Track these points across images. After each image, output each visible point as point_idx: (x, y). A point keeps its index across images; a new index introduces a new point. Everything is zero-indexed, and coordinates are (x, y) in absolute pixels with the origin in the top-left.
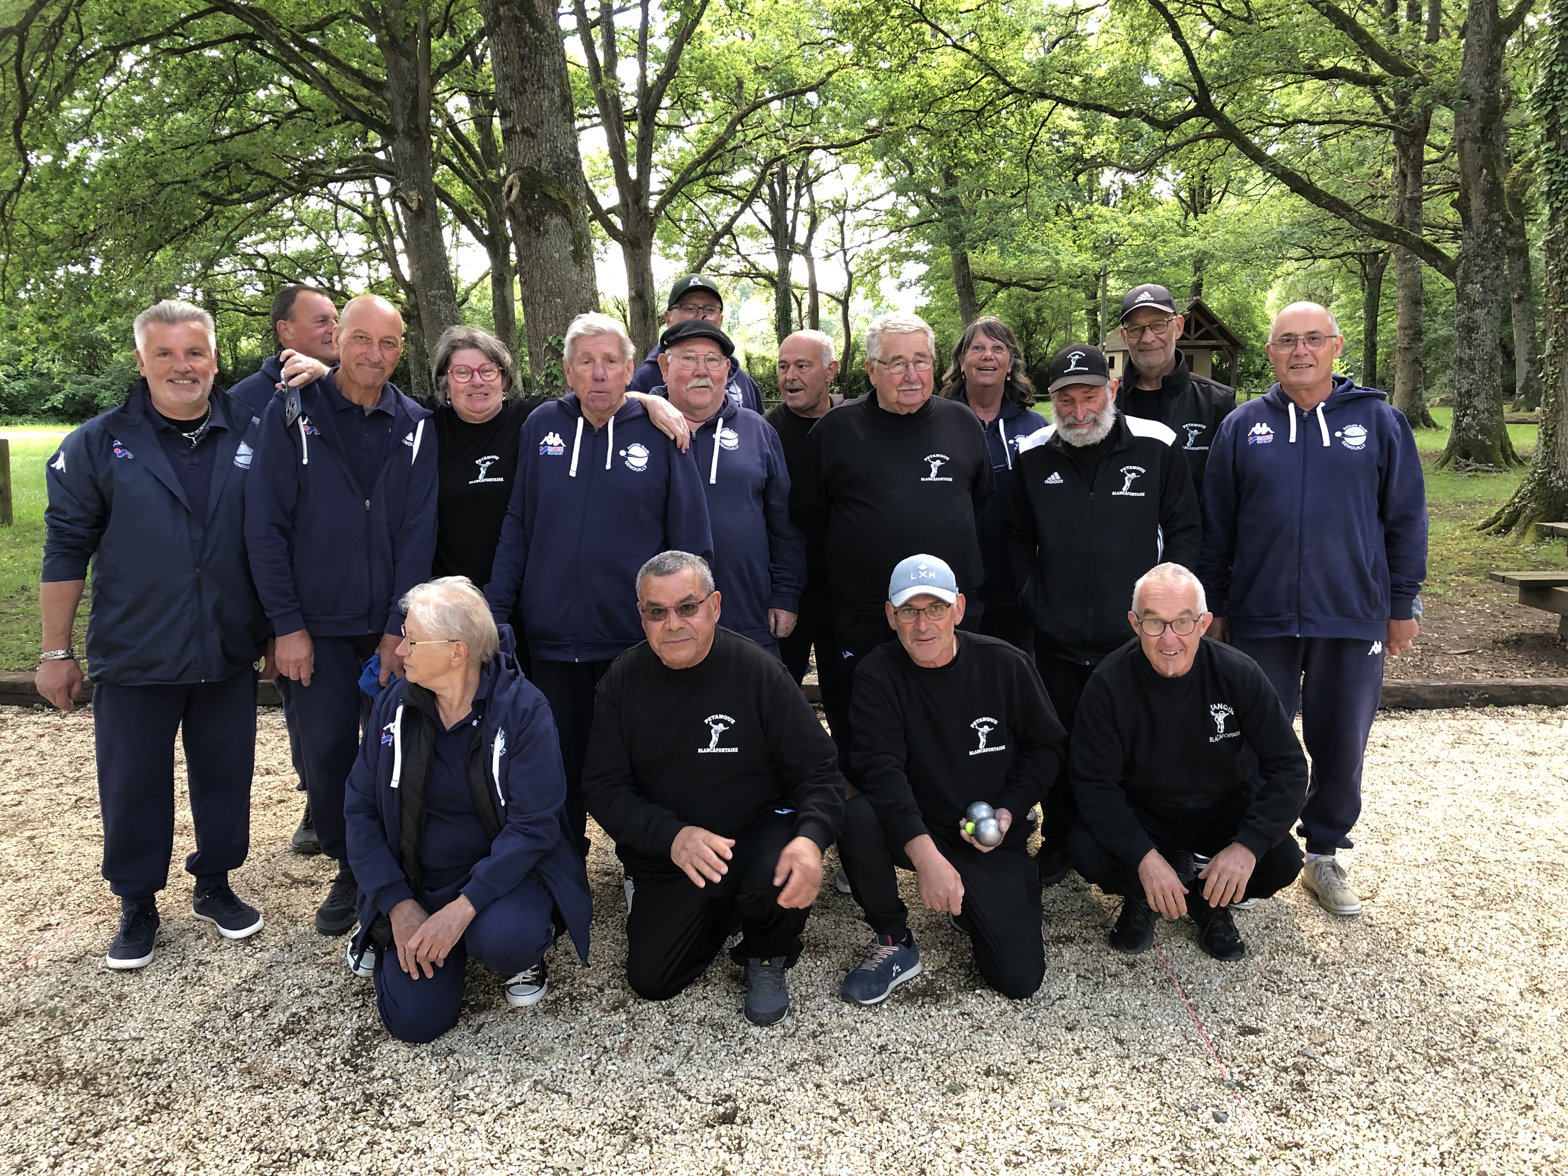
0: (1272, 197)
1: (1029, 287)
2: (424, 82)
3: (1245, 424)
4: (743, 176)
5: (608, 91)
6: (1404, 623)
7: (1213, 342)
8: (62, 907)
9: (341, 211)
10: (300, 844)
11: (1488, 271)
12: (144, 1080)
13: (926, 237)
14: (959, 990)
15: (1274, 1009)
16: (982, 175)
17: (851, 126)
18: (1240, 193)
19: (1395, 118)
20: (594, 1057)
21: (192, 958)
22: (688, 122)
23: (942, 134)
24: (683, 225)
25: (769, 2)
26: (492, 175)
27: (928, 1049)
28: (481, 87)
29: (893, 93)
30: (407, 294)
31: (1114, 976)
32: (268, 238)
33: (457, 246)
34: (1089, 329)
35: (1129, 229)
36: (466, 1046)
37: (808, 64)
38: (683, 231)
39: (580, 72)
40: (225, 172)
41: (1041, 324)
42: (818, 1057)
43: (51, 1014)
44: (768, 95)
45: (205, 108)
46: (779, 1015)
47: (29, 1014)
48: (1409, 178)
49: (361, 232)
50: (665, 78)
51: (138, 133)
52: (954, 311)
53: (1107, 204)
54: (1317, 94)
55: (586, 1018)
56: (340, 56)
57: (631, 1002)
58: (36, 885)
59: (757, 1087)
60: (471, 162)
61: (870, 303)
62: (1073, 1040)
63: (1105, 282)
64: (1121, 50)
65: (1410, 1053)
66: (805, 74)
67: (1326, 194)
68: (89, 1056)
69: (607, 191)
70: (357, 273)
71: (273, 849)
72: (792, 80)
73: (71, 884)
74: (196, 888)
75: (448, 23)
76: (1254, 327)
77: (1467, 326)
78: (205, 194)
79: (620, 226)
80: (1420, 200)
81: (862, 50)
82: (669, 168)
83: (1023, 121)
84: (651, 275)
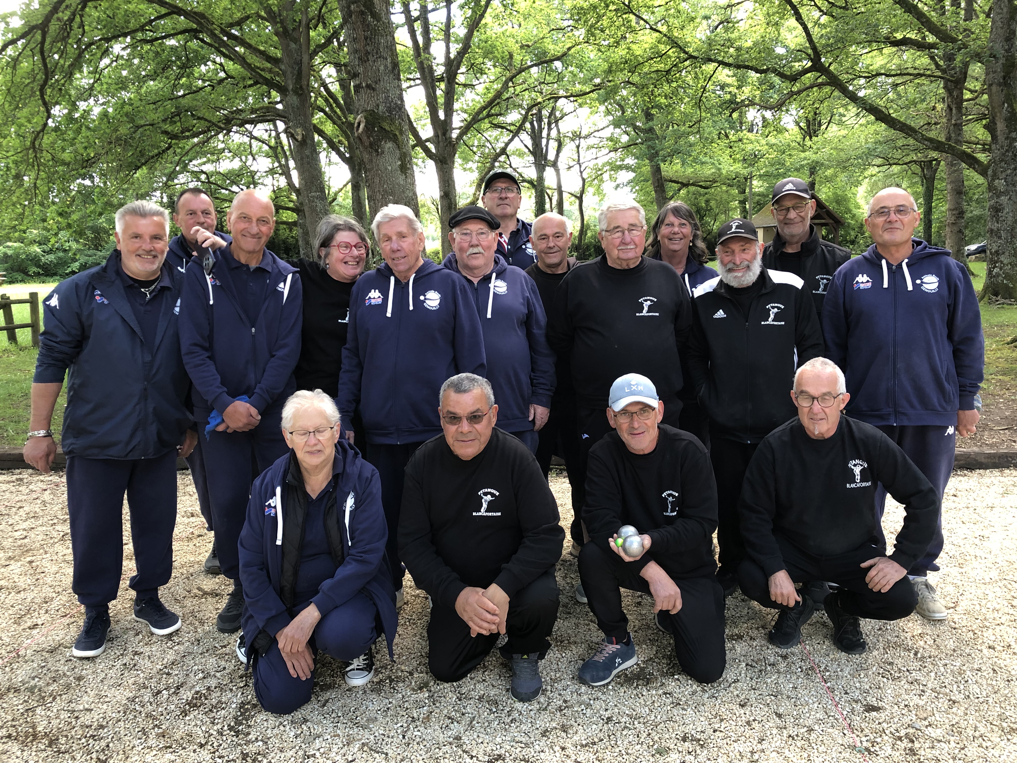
0: (861, 125)
1: (701, 187)
2: (305, 58)
3: (851, 275)
4: (514, 117)
5: (425, 62)
6: (968, 412)
7: (823, 221)
8: (47, 612)
9: (254, 143)
10: (209, 568)
11: (1009, 171)
12: (91, 741)
13: (633, 155)
14: (663, 675)
15: (889, 691)
16: (669, 113)
17: (584, 83)
18: (840, 123)
19: (944, 71)
20: (405, 725)
21: (131, 649)
22: (477, 82)
23: (644, 86)
24: (475, 149)
25: (529, 3)
26: (351, 118)
27: (641, 720)
28: (343, 61)
29: (611, 60)
30: (297, 196)
31: (773, 665)
32: (208, 161)
33: (329, 165)
34: (741, 213)
35: (767, 147)
36: (315, 716)
37: (555, 42)
38: (475, 153)
39: (407, 50)
40: (177, 118)
41: (709, 210)
42: (563, 726)
43: (31, 690)
44: (529, 63)
45: (167, 78)
46: (535, 693)
47: (17, 690)
48: (954, 111)
49: (267, 156)
50: (461, 54)
51: (125, 95)
52: (652, 203)
53: (752, 131)
54: (891, 56)
55: (400, 696)
56: (253, 43)
57: (432, 683)
58: (30, 596)
59: (519, 749)
60: (338, 110)
61: (597, 198)
62: (744, 714)
63: (751, 182)
64: (761, 29)
65: (988, 724)
66: (553, 49)
67: (899, 121)
68: (55, 722)
69: (425, 128)
70: (265, 183)
71: (192, 570)
72: (545, 53)
73: (54, 595)
74: (136, 600)
75: (321, 19)
76: (850, 211)
77: (996, 208)
78: (165, 133)
79: (434, 151)
80: (961, 125)
81: (590, 32)
82: (465, 112)
83: (696, 77)
84: (454, 181)
